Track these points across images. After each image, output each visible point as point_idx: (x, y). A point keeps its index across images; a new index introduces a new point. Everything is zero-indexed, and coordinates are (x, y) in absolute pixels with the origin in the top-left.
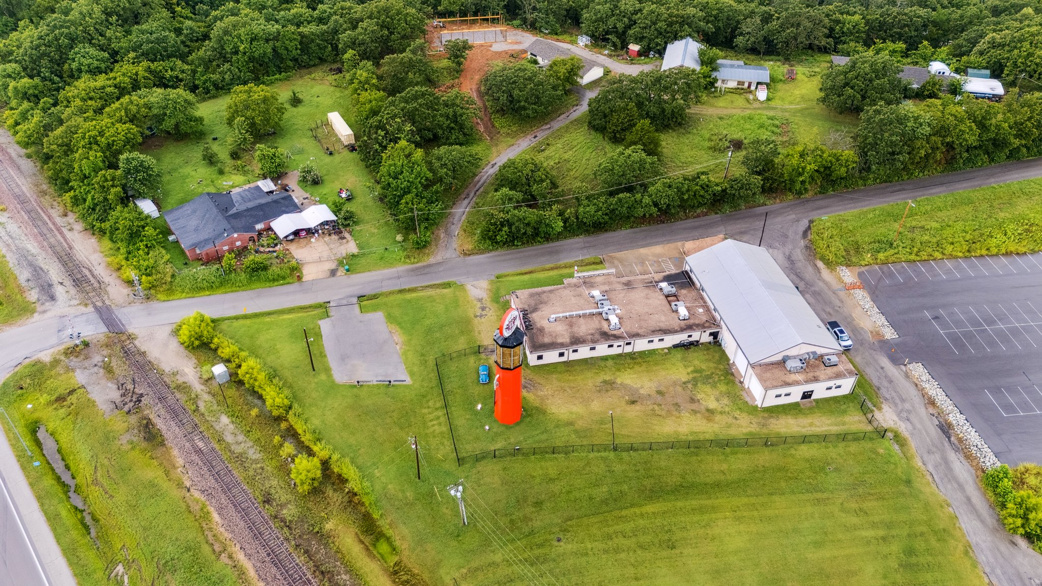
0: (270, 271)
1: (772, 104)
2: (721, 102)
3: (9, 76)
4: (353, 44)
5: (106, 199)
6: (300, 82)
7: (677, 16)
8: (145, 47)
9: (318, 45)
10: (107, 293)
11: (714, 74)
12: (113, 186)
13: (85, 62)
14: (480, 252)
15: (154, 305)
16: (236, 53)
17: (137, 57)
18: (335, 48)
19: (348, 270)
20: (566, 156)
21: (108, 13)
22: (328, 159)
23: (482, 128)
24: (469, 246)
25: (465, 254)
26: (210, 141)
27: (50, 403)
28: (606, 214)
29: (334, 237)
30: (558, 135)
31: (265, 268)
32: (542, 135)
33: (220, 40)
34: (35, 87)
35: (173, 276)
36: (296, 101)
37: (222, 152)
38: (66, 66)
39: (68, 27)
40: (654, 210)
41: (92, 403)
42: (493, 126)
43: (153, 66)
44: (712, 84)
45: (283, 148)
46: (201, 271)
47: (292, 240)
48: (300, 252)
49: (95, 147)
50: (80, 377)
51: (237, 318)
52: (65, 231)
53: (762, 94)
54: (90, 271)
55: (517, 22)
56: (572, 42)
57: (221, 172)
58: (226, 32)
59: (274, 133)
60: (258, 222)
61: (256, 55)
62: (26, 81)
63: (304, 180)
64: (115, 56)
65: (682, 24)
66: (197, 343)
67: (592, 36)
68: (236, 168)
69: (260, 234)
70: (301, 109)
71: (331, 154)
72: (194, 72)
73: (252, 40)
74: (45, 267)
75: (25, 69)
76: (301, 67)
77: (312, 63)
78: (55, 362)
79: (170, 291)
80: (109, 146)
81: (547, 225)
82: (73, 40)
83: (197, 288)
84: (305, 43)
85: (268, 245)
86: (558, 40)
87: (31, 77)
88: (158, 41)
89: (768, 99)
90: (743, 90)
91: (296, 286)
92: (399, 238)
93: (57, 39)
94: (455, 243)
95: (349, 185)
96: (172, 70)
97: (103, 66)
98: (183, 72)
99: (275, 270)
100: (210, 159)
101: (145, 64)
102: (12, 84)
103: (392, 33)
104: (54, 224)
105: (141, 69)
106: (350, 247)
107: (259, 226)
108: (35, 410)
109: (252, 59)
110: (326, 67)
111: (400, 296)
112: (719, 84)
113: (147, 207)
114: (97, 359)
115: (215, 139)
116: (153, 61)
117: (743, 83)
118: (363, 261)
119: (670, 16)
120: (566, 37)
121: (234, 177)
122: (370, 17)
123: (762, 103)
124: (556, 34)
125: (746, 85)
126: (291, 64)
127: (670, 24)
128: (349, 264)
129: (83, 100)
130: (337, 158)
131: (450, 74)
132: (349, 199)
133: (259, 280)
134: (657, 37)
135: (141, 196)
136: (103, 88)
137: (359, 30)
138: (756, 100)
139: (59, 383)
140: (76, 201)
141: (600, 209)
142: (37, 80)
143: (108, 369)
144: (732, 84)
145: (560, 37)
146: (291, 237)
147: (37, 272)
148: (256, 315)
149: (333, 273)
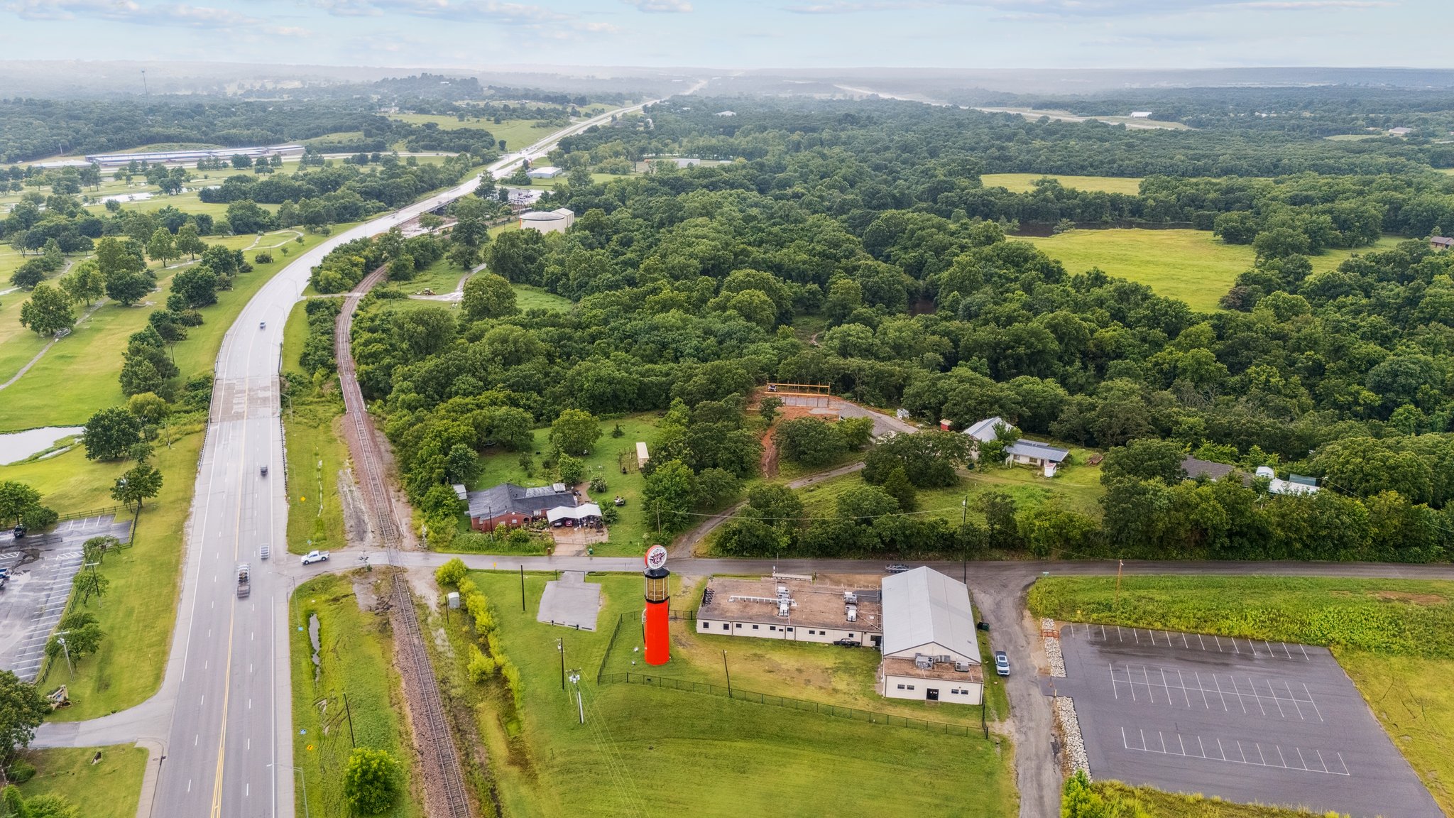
0: (529, 544)
1: (1057, 481)
2: (1006, 474)
3: (403, 391)
4: (681, 393)
5: (430, 478)
6: (630, 421)
7: (989, 396)
8: (511, 381)
9: (654, 392)
10: (402, 542)
11: (1007, 449)
12: (439, 468)
13: (463, 387)
14: (711, 556)
15: (432, 554)
16: (582, 390)
17: (503, 387)
18: (667, 397)
19: (591, 553)
20: (829, 497)
21: (495, 354)
22: (621, 476)
23: (765, 469)
24: (701, 551)
25: (697, 556)
26: (533, 454)
27: (327, 601)
28: (832, 539)
29: (594, 530)
30: (830, 482)
31: (526, 541)
32: (816, 480)
33: (573, 379)
34: (419, 401)
35: (454, 536)
36: (618, 434)
37: (537, 462)
38: (448, 389)
39: (460, 361)
40: (877, 540)
41: (356, 604)
42: (777, 468)
43: (513, 395)
44: (1003, 456)
45: (588, 466)
46: (477, 536)
47: (558, 527)
48: (558, 536)
49: (438, 439)
50: (355, 588)
51: (485, 571)
52: (393, 500)
53: (1049, 471)
54: (397, 527)
55: (848, 394)
56: (891, 415)
57: (530, 476)
58: (579, 374)
59: (587, 454)
60: (536, 508)
61: (597, 393)
62: (413, 395)
63: (592, 489)
64: (488, 385)
65: (992, 405)
66: (447, 579)
67: (911, 411)
68: (543, 475)
69: (535, 519)
70: (619, 440)
71: (625, 473)
72: (544, 403)
73: (597, 381)
74: (366, 519)
75: (416, 388)
76: (636, 410)
77: (645, 408)
78: (344, 577)
79: (448, 547)
80: (448, 439)
81: (774, 540)
82: (460, 370)
83: (469, 548)
84: (643, 390)
85: (538, 527)
86: (879, 412)
87: (418, 394)
88: (525, 377)
89: (1056, 477)
90: (1035, 466)
91: (546, 558)
92: (645, 536)
93: (448, 368)
94: (692, 548)
95: (627, 496)
96: (527, 399)
97: (476, 391)
98: (535, 402)
99: (534, 542)
100: (525, 465)
101: (508, 392)
102: (402, 396)
103: (719, 388)
104: (388, 495)
105: (501, 396)
106: (604, 538)
107: (537, 513)
108: (316, 604)
109: (592, 397)
110: (656, 412)
111: (624, 576)
112: (1011, 458)
113: (460, 489)
114: (373, 579)
115: (538, 453)
116: (514, 391)
117: (1035, 460)
118: (607, 549)
119: (982, 395)
120: (890, 411)
121: (538, 481)
122: (704, 374)
123: (1048, 478)
124: (881, 407)
125: (1039, 463)
126: (626, 405)
127: (981, 403)
128: (594, 551)
129: (448, 411)
130: (629, 476)
131: (760, 426)
132: (620, 505)
133: (518, 549)
134: (966, 414)
135: (458, 482)
136: (467, 404)
137: (691, 382)
138: (1042, 475)
139: (338, 590)
140: (410, 481)
141: (827, 533)
142: (422, 396)
143: (377, 588)
144: (1024, 461)
145: (883, 410)
146: (558, 524)
147: (360, 521)
148: (503, 572)
149: (578, 554)
